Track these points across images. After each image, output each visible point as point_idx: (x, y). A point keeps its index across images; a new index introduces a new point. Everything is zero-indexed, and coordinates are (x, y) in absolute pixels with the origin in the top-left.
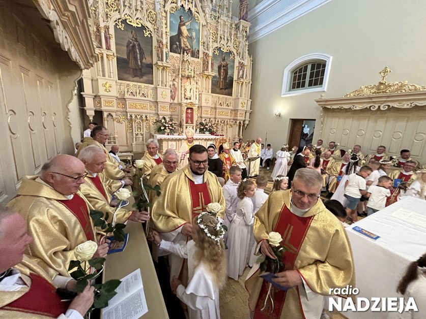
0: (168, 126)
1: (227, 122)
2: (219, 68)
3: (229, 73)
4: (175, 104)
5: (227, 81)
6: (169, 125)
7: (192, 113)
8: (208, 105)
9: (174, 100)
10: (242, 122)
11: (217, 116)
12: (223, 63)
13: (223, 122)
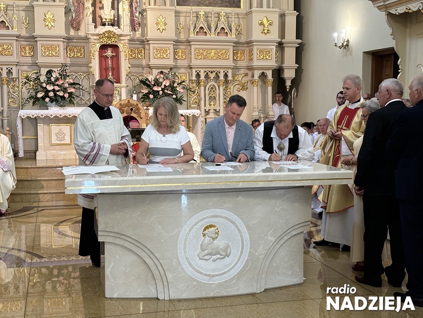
0: (54, 90)
1: (226, 75)
4: (80, 38)
6: (57, 88)
7: (116, 58)
8: (165, 35)
9: (77, 29)
10: (269, 74)
11: (194, 62)
13: (212, 76)
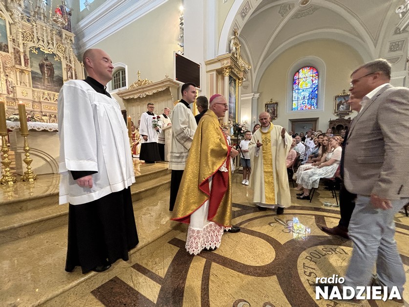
2: (41, 66)
3: (56, 72)
5: (54, 79)
12: (46, 63)
